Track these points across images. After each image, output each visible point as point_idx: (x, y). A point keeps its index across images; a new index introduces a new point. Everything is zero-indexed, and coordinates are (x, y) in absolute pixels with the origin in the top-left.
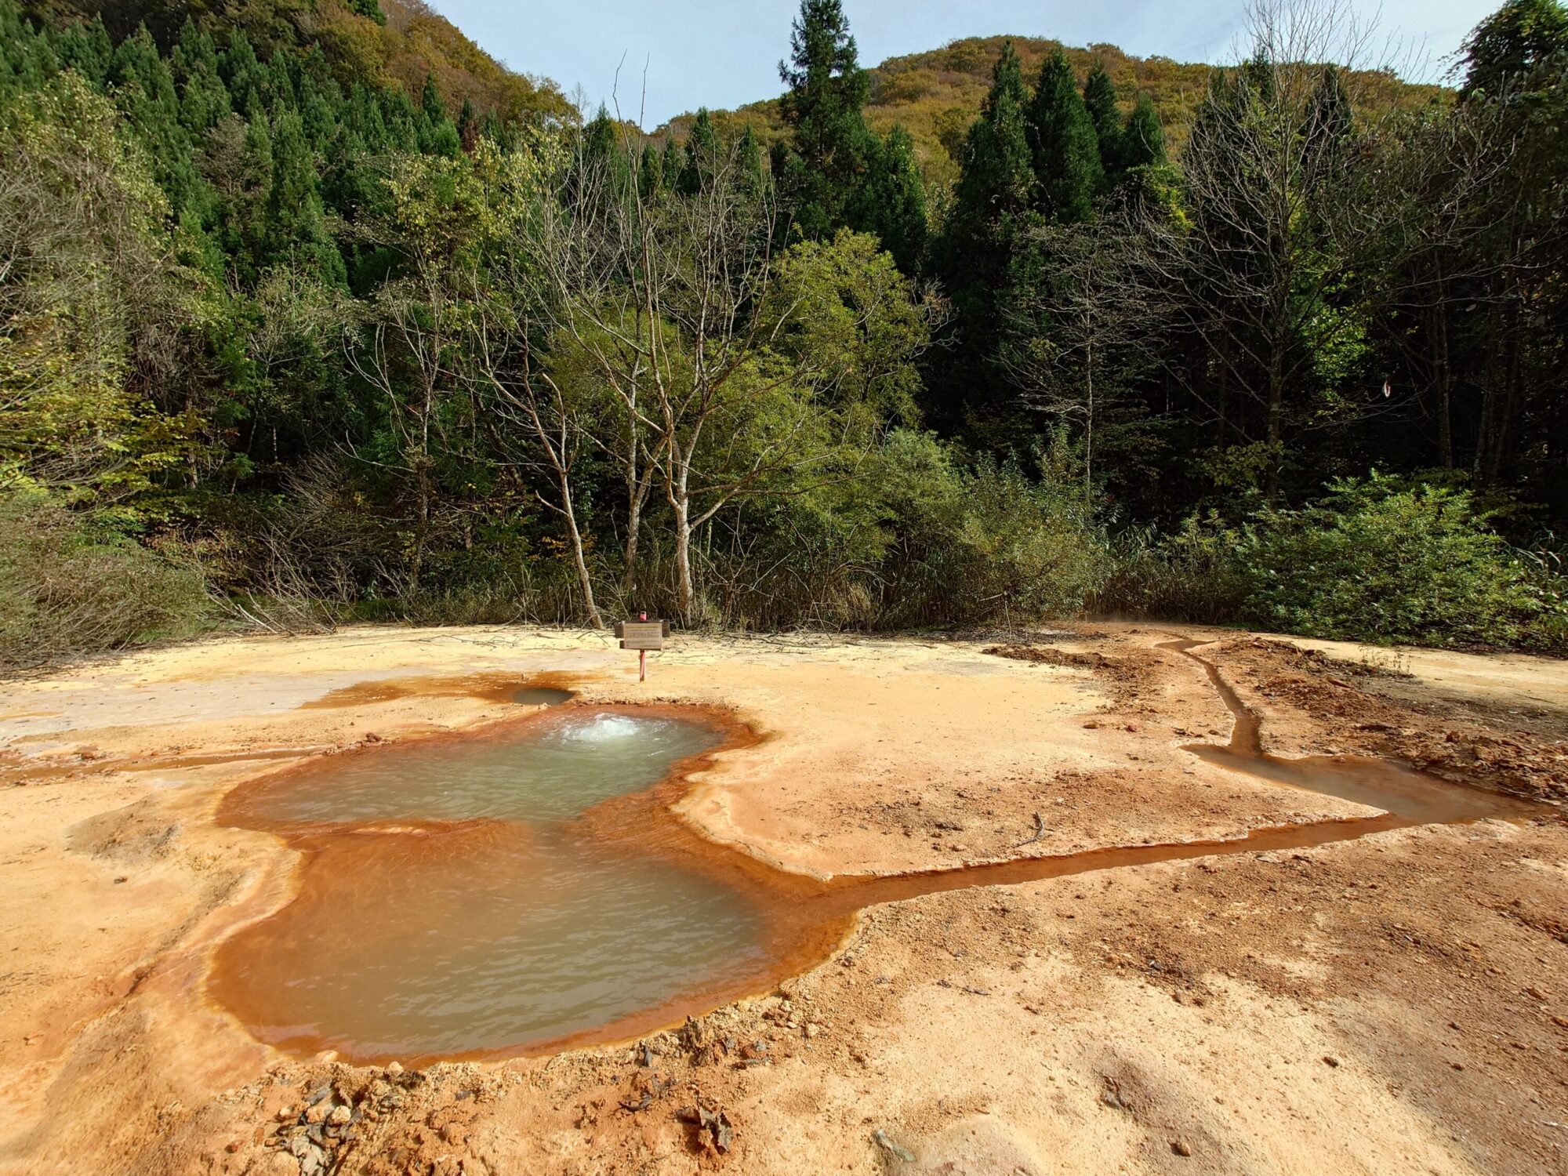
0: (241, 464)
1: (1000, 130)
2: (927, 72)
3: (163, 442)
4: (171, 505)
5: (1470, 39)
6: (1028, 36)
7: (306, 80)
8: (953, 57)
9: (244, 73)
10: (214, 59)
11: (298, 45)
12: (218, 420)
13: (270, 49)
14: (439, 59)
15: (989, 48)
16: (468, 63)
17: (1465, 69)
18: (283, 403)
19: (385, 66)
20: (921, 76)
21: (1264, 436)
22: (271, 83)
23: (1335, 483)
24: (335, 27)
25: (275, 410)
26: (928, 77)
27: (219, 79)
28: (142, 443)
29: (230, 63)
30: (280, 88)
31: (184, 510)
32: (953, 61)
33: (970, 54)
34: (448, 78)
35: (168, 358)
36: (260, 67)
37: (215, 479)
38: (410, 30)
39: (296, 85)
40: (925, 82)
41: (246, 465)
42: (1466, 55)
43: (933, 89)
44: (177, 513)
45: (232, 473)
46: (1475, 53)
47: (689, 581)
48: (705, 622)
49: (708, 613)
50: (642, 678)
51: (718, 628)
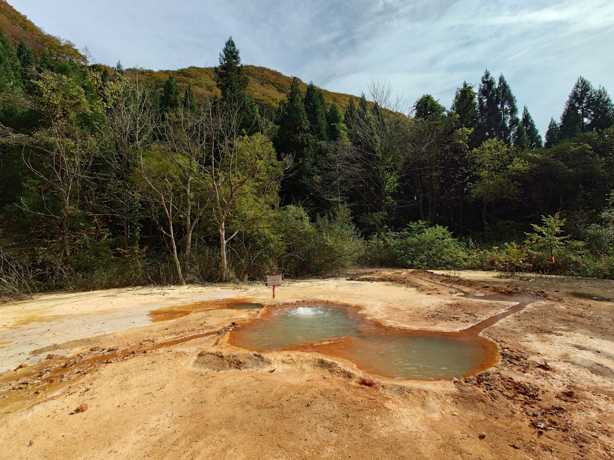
1: (297, 106)
5: (416, 104)
6: (271, 69)
17: (415, 112)
21: (381, 210)
23: (410, 224)
42: (415, 108)
46: (417, 108)
47: (226, 262)
48: (232, 278)
49: (232, 275)
50: (274, 296)
51: (237, 280)
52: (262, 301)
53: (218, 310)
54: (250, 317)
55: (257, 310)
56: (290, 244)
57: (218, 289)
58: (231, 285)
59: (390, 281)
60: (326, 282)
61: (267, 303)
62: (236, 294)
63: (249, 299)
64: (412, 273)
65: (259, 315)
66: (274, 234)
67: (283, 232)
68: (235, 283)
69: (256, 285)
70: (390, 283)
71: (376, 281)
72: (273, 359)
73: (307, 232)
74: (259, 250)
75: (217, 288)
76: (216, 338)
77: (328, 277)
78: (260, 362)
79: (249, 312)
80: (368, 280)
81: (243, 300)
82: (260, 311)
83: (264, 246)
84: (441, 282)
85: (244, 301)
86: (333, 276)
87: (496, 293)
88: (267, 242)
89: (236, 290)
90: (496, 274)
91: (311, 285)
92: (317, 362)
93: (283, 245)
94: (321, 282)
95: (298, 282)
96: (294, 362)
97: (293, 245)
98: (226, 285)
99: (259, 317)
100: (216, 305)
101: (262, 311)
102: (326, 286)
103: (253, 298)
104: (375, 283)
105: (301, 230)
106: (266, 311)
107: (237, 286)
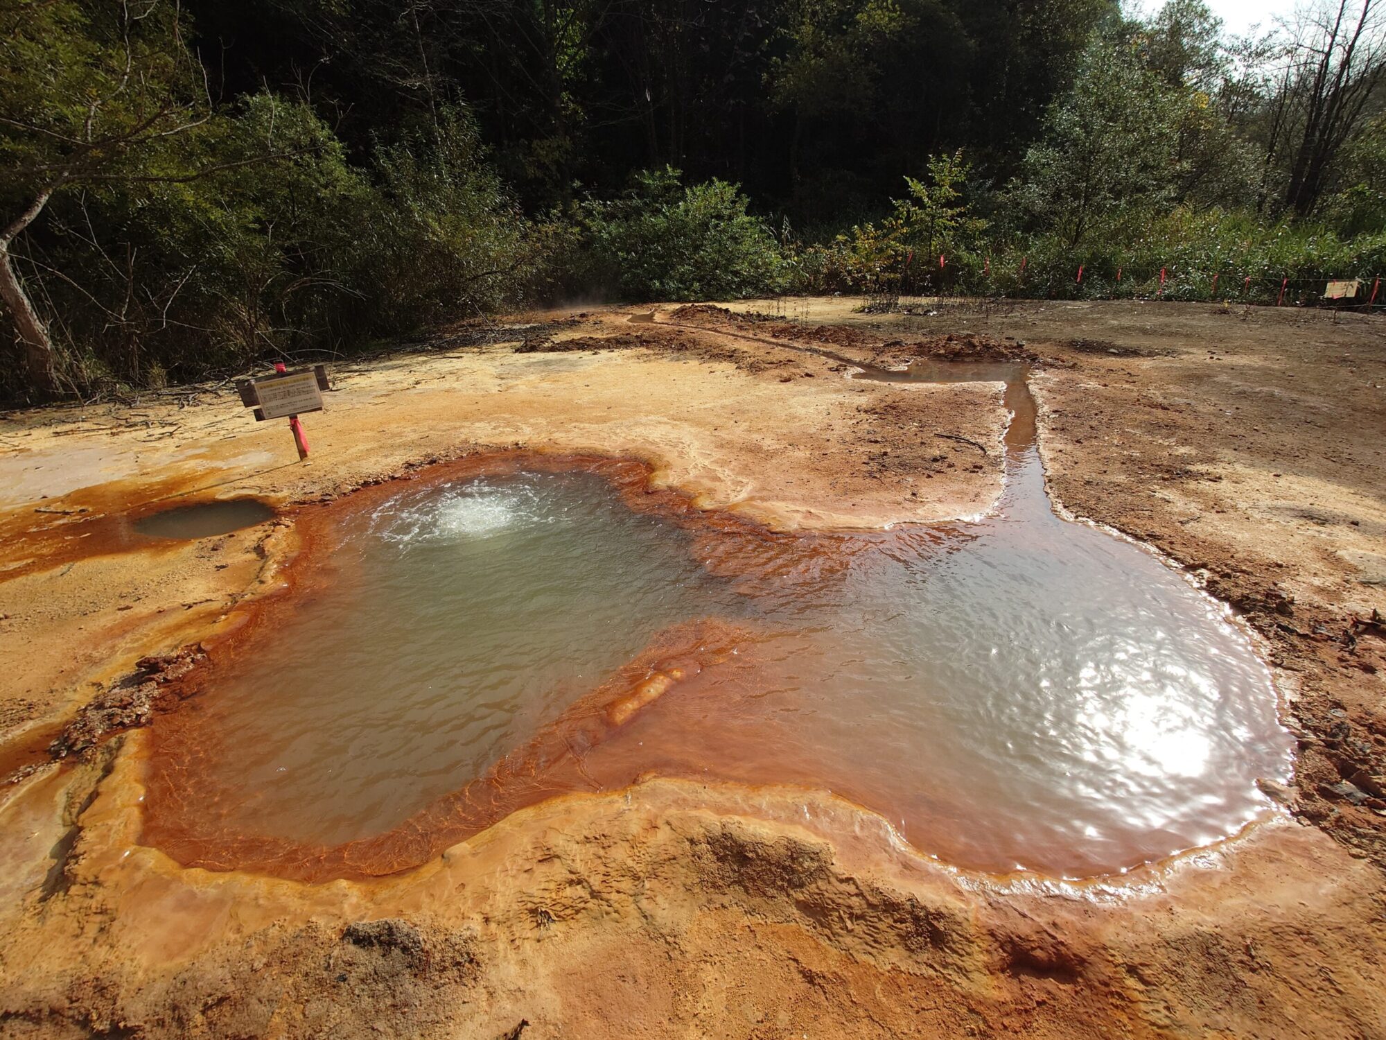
21: (553, 133)
23: (644, 176)
47: (38, 326)
48: (96, 384)
49: (89, 369)
50: (303, 453)
51: (123, 388)
52: (256, 481)
53: (46, 575)
54: (232, 589)
55: (250, 536)
56: (295, 241)
57: (39, 439)
58: (101, 409)
59: (642, 345)
60: (457, 364)
61: (285, 493)
62: (131, 454)
63: (194, 479)
64: (681, 314)
65: (272, 568)
66: (222, 207)
67: (256, 201)
68: (113, 398)
69: (207, 398)
70: (643, 350)
71: (603, 347)
72: (477, 926)
73: (345, 198)
74: (176, 269)
75: (36, 433)
76: (61, 798)
77: (452, 346)
78: (407, 984)
79: (219, 559)
80: (581, 345)
81: (170, 486)
82: (269, 545)
83: (196, 252)
84: (774, 336)
85: (175, 495)
86: (467, 342)
87: (925, 359)
88: (201, 236)
89: (128, 436)
90: (858, 302)
91: (412, 379)
92: (709, 862)
93: (270, 249)
94: (442, 365)
95: (361, 373)
96: (594, 895)
97: (303, 244)
98: (77, 412)
99: (273, 581)
100: (33, 538)
101: (281, 539)
102: (467, 379)
103: (213, 471)
104: (604, 353)
105: (324, 193)
106: (297, 541)
107: (125, 412)
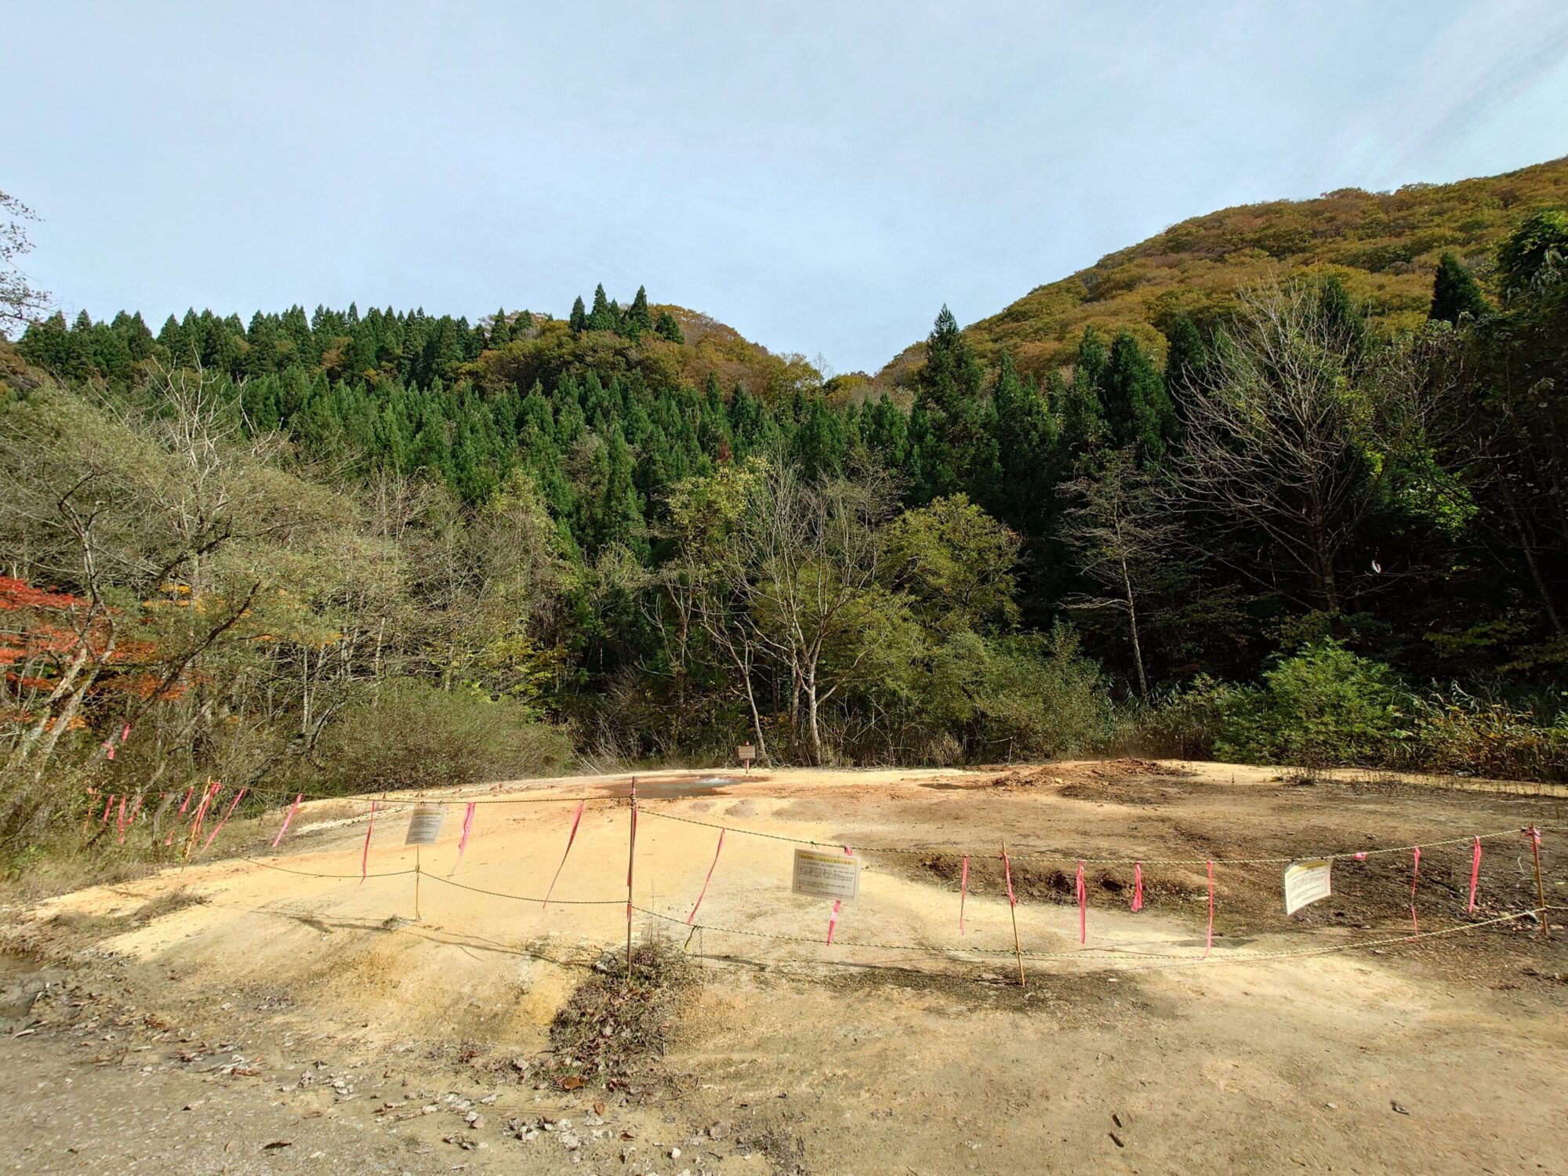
0: (583, 675)
2: (1142, 260)
3: (546, 666)
4: (546, 703)
7: (632, 395)
8: (1170, 241)
9: (594, 399)
10: (576, 394)
11: (627, 370)
12: (573, 648)
13: (610, 377)
14: (719, 358)
15: (1208, 225)
16: (738, 356)
18: (607, 633)
19: (683, 371)
20: (1137, 266)
22: (609, 402)
24: (650, 354)
25: (604, 639)
26: (1144, 266)
27: (579, 406)
28: (535, 667)
29: (586, 393)
30: (615, 404)
31: (554, 706)
32: (1170, 244)
33: (1187, 234)
34: (725, 369)
35: (549, 614)
36: (603, 393)
37: (569, 686)
38: (700, 342)
39: (625, 398)
40: (1141, 271)
41: (585, 675)
43: (1149, 275)
44: (550, 708)
45: (577, 681)
